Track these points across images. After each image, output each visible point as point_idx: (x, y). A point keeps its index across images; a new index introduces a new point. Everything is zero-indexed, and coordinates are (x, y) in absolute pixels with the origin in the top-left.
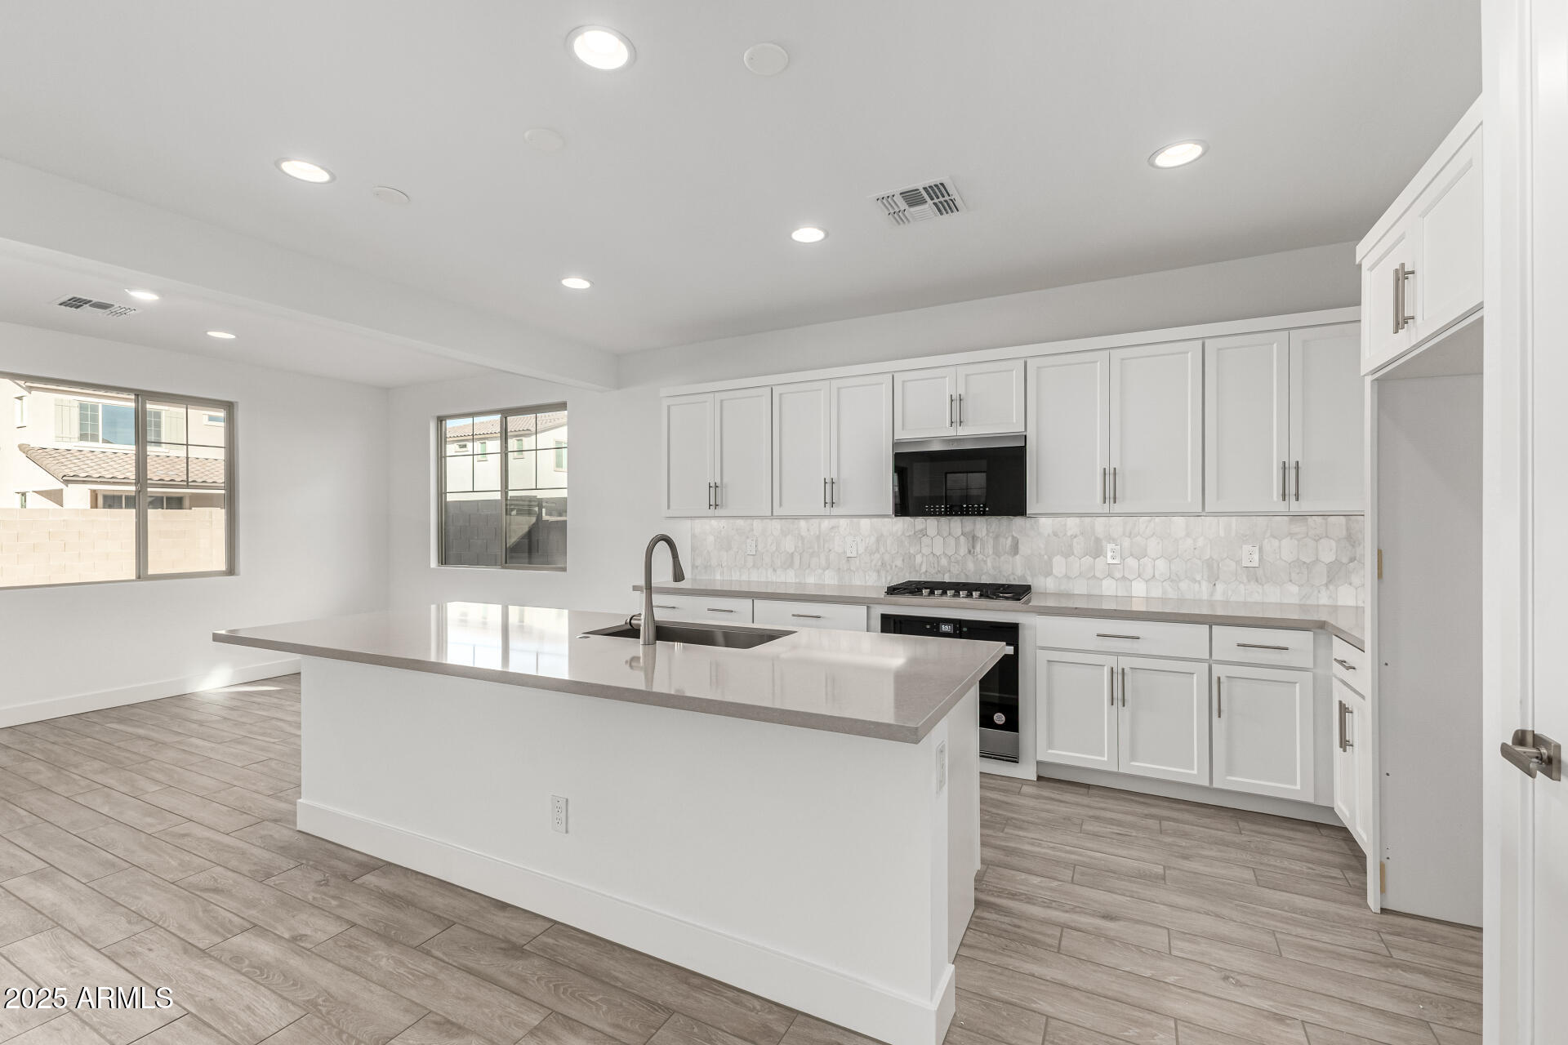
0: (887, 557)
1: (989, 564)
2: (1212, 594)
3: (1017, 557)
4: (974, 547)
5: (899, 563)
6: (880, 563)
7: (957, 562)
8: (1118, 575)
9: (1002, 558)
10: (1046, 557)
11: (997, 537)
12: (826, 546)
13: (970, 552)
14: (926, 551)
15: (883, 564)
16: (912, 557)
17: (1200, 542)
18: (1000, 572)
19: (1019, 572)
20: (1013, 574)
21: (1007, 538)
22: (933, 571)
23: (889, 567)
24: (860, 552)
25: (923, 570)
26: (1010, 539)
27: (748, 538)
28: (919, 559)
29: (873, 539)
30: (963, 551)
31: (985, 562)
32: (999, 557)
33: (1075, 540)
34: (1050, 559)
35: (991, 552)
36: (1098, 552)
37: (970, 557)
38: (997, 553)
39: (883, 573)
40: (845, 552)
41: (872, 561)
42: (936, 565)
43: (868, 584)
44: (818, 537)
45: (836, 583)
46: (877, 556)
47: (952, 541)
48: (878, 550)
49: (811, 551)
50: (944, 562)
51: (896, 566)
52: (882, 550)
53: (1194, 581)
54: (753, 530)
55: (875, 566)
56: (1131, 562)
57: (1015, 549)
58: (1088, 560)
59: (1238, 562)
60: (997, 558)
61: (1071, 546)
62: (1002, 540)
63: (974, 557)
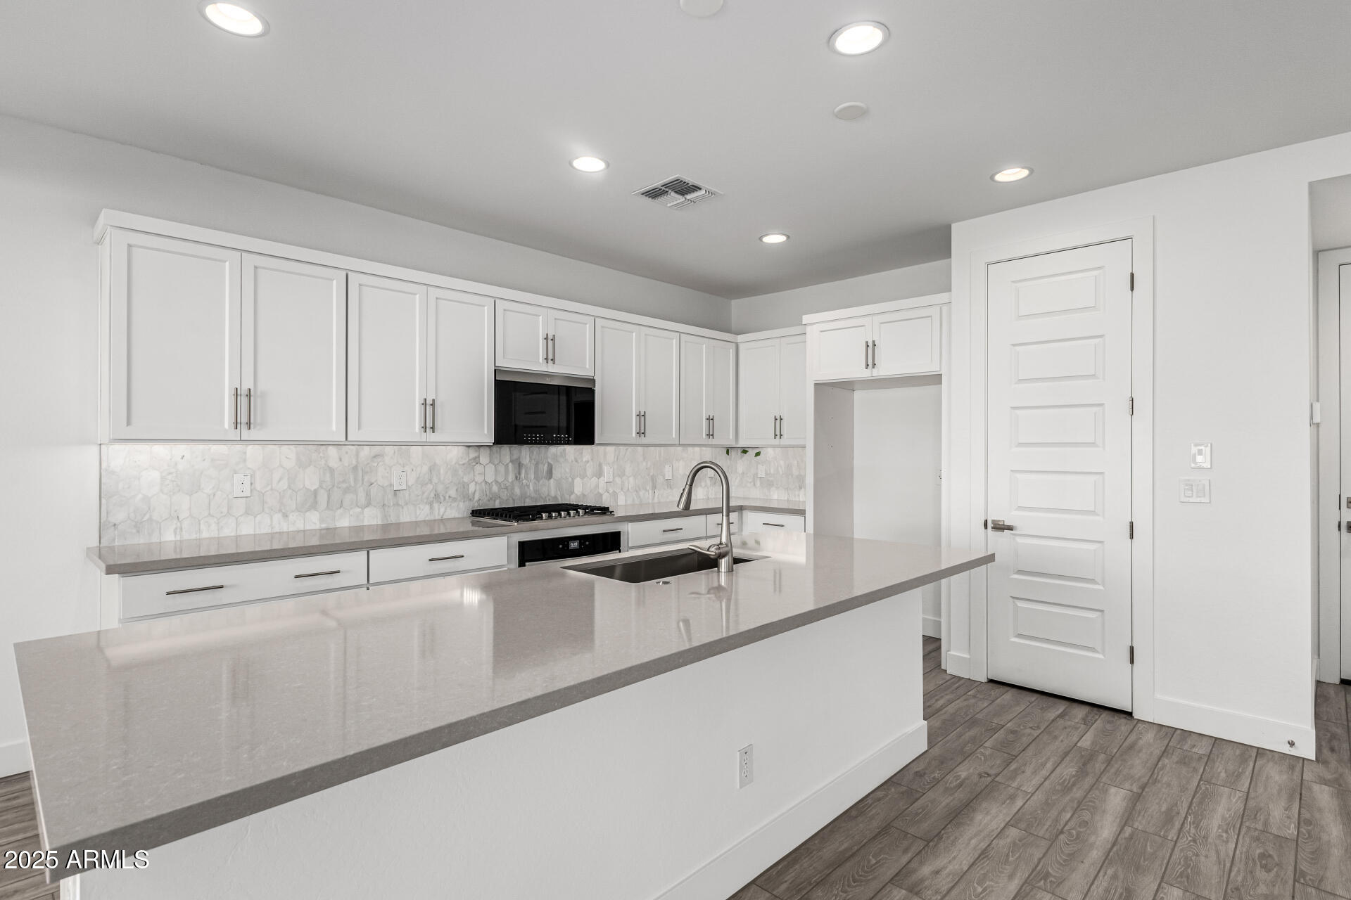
0: (440, 488)
1: (531, 488)
2: (653, 499)
3: (552, 480)
4: (520, 473)
5: (453, 493)
6: (432, 495)
7: (506, 488)
8: (611, 491)
9: (541, 482)
10: (570, 479)
11: (537, 464)
12: (366, 478)
13: (516, 478)
14: (479, 479)
15: (437, 496)
16: (465, 486)
17: (649, 464)
18: (539, 494)
19: (553, 494)
20: (548, 495)
21: (544, 465)
22: (485, 499)
23: (442, 498)
24: (410, 484)
25: (477, 498)
26: (546, 465)
27: (236, 472)
28: (472, 488)
29: (425, 469)
30: (511, 477)
31: (528, 486)
32: (539, 482)
33: (588, 465)
34: (573, 480)
35: (533, 477)
36: (599, 474)
37: (516, 484)
38: (537, 478)
39: (436, 505)
40: (391, 485)
41: (423, 493)
42: (488, 492)
43: (419, 519)
44: (355, 468)
45: (380, 523)
46: (430, 487)
47: (502, 469)
48: (430, 480)
49: (344, 485)
50: (495, 488)
51: (450, 497)
52: (435, 480)
53: (646, 490)
54: (245, 461)
55: (428, 498)
56: (618, 480)
57: (550, 473)
58: (594, 479)
59: (664, 477)
60: (537, 483)
61: (585, 470)
62: (540, 466)
63: (519, 482)
